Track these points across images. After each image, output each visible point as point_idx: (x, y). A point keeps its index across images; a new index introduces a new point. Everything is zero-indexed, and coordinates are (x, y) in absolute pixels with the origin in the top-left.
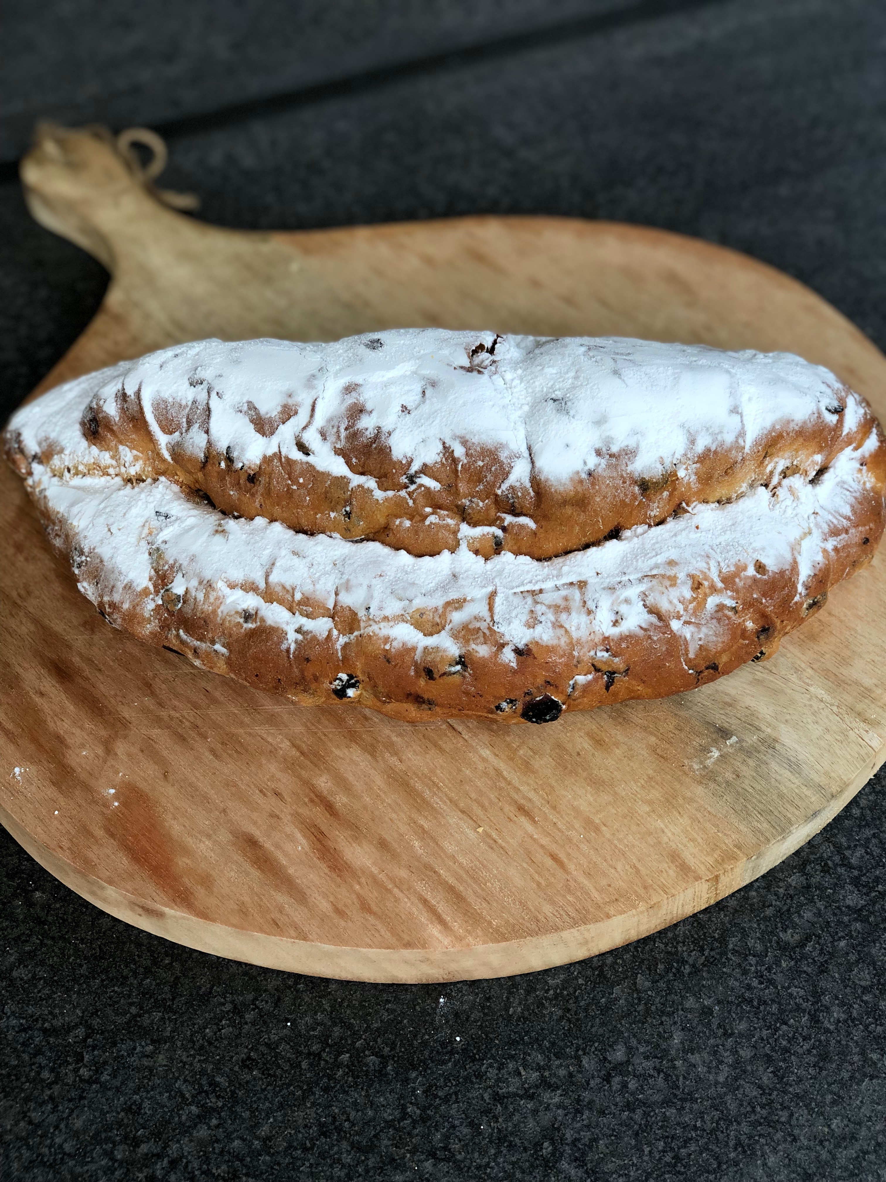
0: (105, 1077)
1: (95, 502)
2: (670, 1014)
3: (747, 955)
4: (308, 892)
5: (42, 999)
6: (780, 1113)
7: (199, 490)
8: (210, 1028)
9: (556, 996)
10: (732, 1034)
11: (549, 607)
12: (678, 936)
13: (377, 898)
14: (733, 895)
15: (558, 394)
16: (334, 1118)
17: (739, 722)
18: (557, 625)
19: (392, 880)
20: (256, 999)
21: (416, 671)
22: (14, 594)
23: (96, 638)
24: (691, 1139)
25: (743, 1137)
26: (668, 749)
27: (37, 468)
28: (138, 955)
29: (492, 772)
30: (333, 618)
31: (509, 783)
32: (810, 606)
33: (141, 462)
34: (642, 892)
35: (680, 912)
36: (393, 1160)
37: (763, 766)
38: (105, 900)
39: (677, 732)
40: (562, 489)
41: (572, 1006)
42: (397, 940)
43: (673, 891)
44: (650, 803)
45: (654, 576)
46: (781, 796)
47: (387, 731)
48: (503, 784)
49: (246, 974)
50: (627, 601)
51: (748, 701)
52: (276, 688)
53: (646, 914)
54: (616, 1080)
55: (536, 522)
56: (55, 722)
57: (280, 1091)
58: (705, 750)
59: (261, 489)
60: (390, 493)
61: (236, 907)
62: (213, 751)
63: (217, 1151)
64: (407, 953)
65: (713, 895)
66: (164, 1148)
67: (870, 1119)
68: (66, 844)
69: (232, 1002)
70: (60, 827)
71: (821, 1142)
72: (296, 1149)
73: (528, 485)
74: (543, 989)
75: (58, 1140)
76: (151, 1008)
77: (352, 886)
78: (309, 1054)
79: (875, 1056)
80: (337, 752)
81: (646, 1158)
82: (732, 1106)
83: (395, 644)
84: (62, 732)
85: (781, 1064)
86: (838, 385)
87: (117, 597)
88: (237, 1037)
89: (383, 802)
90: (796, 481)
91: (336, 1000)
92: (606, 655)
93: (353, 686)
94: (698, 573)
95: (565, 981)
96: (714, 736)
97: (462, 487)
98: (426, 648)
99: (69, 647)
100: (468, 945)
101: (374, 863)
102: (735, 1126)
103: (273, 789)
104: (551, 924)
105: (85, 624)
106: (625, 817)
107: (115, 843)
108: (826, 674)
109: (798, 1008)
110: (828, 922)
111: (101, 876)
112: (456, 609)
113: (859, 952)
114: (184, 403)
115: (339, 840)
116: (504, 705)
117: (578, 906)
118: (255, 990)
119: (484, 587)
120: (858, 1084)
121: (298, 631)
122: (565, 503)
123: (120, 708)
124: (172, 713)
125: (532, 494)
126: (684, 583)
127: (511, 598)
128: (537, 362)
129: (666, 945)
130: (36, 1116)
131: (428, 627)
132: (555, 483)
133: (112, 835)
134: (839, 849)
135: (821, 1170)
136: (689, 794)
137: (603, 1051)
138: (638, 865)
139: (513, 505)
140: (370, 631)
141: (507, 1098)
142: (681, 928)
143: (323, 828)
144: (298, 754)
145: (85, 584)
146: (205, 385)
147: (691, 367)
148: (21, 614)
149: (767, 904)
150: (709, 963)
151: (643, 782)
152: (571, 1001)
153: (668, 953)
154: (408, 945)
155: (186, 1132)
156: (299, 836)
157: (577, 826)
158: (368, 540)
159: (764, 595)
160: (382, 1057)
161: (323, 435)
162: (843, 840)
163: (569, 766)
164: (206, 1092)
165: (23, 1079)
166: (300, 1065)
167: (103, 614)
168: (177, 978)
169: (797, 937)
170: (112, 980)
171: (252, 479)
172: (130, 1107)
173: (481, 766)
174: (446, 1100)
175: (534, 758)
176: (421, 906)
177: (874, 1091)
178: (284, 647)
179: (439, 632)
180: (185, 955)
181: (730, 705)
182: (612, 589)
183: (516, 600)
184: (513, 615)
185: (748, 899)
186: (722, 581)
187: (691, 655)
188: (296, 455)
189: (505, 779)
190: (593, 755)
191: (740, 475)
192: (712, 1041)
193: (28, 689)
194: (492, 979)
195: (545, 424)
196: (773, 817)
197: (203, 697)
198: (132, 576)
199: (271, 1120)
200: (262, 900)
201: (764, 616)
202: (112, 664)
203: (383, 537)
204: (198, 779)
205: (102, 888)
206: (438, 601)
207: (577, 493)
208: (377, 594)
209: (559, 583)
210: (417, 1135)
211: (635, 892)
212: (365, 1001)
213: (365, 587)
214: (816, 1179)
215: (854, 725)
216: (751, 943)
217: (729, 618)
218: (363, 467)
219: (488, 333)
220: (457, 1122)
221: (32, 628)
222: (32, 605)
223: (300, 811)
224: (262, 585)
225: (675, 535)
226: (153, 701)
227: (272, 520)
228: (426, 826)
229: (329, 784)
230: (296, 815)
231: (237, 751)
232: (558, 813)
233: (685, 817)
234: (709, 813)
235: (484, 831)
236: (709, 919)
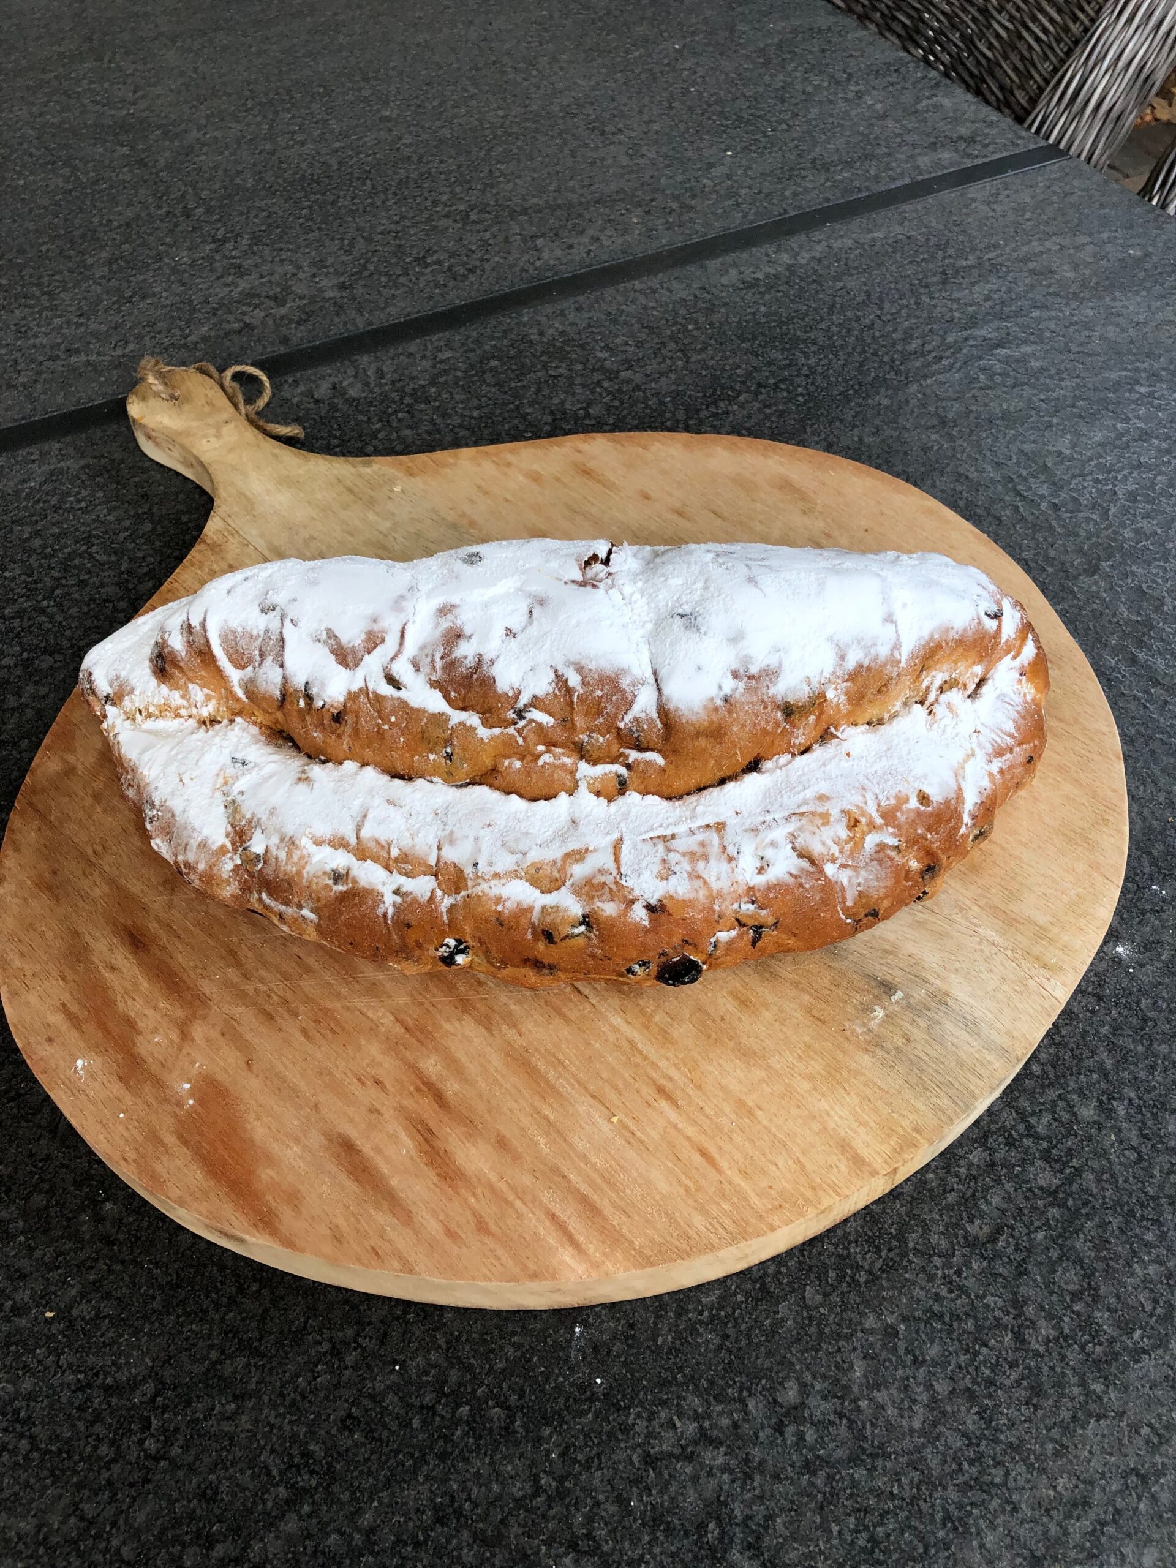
0: (175, 1451)
1: (167, 749)
2: (848, 1337)
3: (931, 1256)
4: (414, 1209)
5: (105, 1345)
6: (993, 1471)
7: (281, 732)
8: (303, 1376)
9: (712, 1318)
10: (924, 1361)
11: (684, 855)
12: (850, 1234)
13: (495, 1214)
15: (686, 609)
16: (453, 1497)
17: (902, 973)
18: (694, 876)
19: (513, 1189)
20: (358, 1335)
21: (534, 934)
22: (89, 851)
23: (176, 899)
24: (888, 1513)
25: (951, 1508)
26: (824, 1010)
27: (110, 710)
28: (221, 1282)
29: (625, 1045)
30: (436, 876)
31: (646, 1058)
32: (976, 837)
33: (214, 702)
34: (809, 1194)
36: (526, 1556)
37: (936, 1027)
39: (833, 988)
40: (694, 719)
41: (731, 1331)
42: (521, 1269)
43: (846, 1192)
44: (810, 1078)
45: (803, 814)
46: (961, 1064)
47: (504, 998)
48: (638, 1059)
49: (346, 1302)
50: (773, 844)
51: (910, 948)
52: (375, 956)
53: (815, 1219)
54: (790, 1430)
55: (665, 757)
56: (126, 1002)
57: (387, 1462)
58: (867, 1009)
59: (348, 730)
60: (497, 731)
61: (328, 1232)
62: (304, 1031)
63: (309, 1551)
64: (534, 1284)
66: (244, 1549)
67: (1103, 1474)
68: (131, 1155)
69: (331, 1340)
70: (126, 1134)
71: (1048, 1511)
72: (406, 1544)
73: (655, 716)
74: (696, 1309)
75: (114, 1543)
76: (233, 1352)
77: (466, 1200)
78: (422, 1407)
79: (1098, 1387)
80: (447, 1026)
81: (835, 1542)
82: (934, 1462)
83: (508, 904)
84: (133, 1014)
85: (986, 1401)
86: (992, 588)
87: (191, 857)
88: (337, 1386)
89: (501, 1086)
90: (954, 696)
91: (452, 1334)
92: (752, 907)
93: (463, 952)
94: (854, 809)
95: (722, 1298)
96: (876, 992)
97: (579, 721)
98: (544, 908)
99: (146, 910)
100: (607, 1274)
101: (492, 1168)
102: (939, 1492)
103: (373, 1077)
105: (163, 884)
106: (782, 1096)
107: (188, 1152)
108: (995, 911)
109: (998, 1324)
110: (1020, 1209)
111: (171, 1195)
112: (577, 861)
113: (1061, 1247)
114: (255, 633)
115: (450, 1139)
116: (636, 968)
117: (736, 1217)
118: (358, 1323)
119: (608, 833)
120: (1083, 1428)
121: (397, 892)
122: (698, 735)
123: (200, 982)
124: (259, 986)
125: (660, 726)
126: (839, 821)
127: (640, 845)
128: (659, 573)
129: (837, 1246)
130: (89, 1509)
131: (546, 883)
132: (686, 712)
133: (185, 1143)
134: (1023, 1116)
135: (1051, 1552)
136: (854, 1065)
137: (772, 1390)
138: (803, 1159)
139: (638, 739)
140: (478, 890)
141: (661, 1460)
142: (852, 1223)
143: (432, 1125)
144: (402, 1030)
145: (158, 841)
146: (278, 611)
147: (835, 571)
148: (96, 873)
149: (948, 1188)
150: (889, 1267)
151: (799, 1051)
152: (730, 1325)
153: (840, 1256)
154: (534, 1276)
155: (271, 1524)
156: (403, 1136)
157: (727, 1110)
158: (473, 783)
159: (929, 830)
160: (508, 1408)
161: (416, 666)
162: (1027, 1104)
163: (713, 1034)
164: (297, 1466)
165: (77, 1457)
166: (410, 1423)
167: (181, 873)
168: (266, 1311)
169: (986, 1229)
170: (190, 1315)
171: (338, 718)
172: (204, 1493)
173: (612, 1038)
174: (587, 1466)
175: (672, 1025)
176: (548, 1223)
177: (1104, 1436)
178: (380, 911)
179: (558, 888)
181: (891, 953)
182: (755, 831)
183: (647, 848)
184: (643, 865)
186: (882, 817)
187: (849, 903)
188: (386, 690)
189: (641, 1053)
190: (740, 1019)
191: (894, 693)
192: (900, 1372)
193: (97, 962)
195: (672, 644)
197: (294, 965)
198: (206, 832)
199: (376, 1503)
200: (359, 1222)
201: (929, 853)
202: (192, 929)
203: (491, 780)
204: (286, 1067)
206: (555, 853)
207: (712, 722)
208: (485, 847)
209: (694, 826)
210: (554, 1518)
211: (802, 1194)
212: (487, 1334)
213: (471, 839)
214: (1046, 1564)
215: (1034, 972)
216: (934, 1239)
217: (892, 859)
218: (464, 701)
219: (602, 541)
220: (601, 1497)
221: (107, 890)
222: (107, 863)
223: (405, 1103)
224: (353, 841)
225: (824, 765)
226: (237, 973)
227: (364, 764)
228: (552, 1117)
229: (439, 1067)
230: (400, 1109)
231: (332, 1030)
232: (705, 1094)
233: (853, 1094)
234: (880, 1088)
235: (620, 1121)
236: (884, 1211)
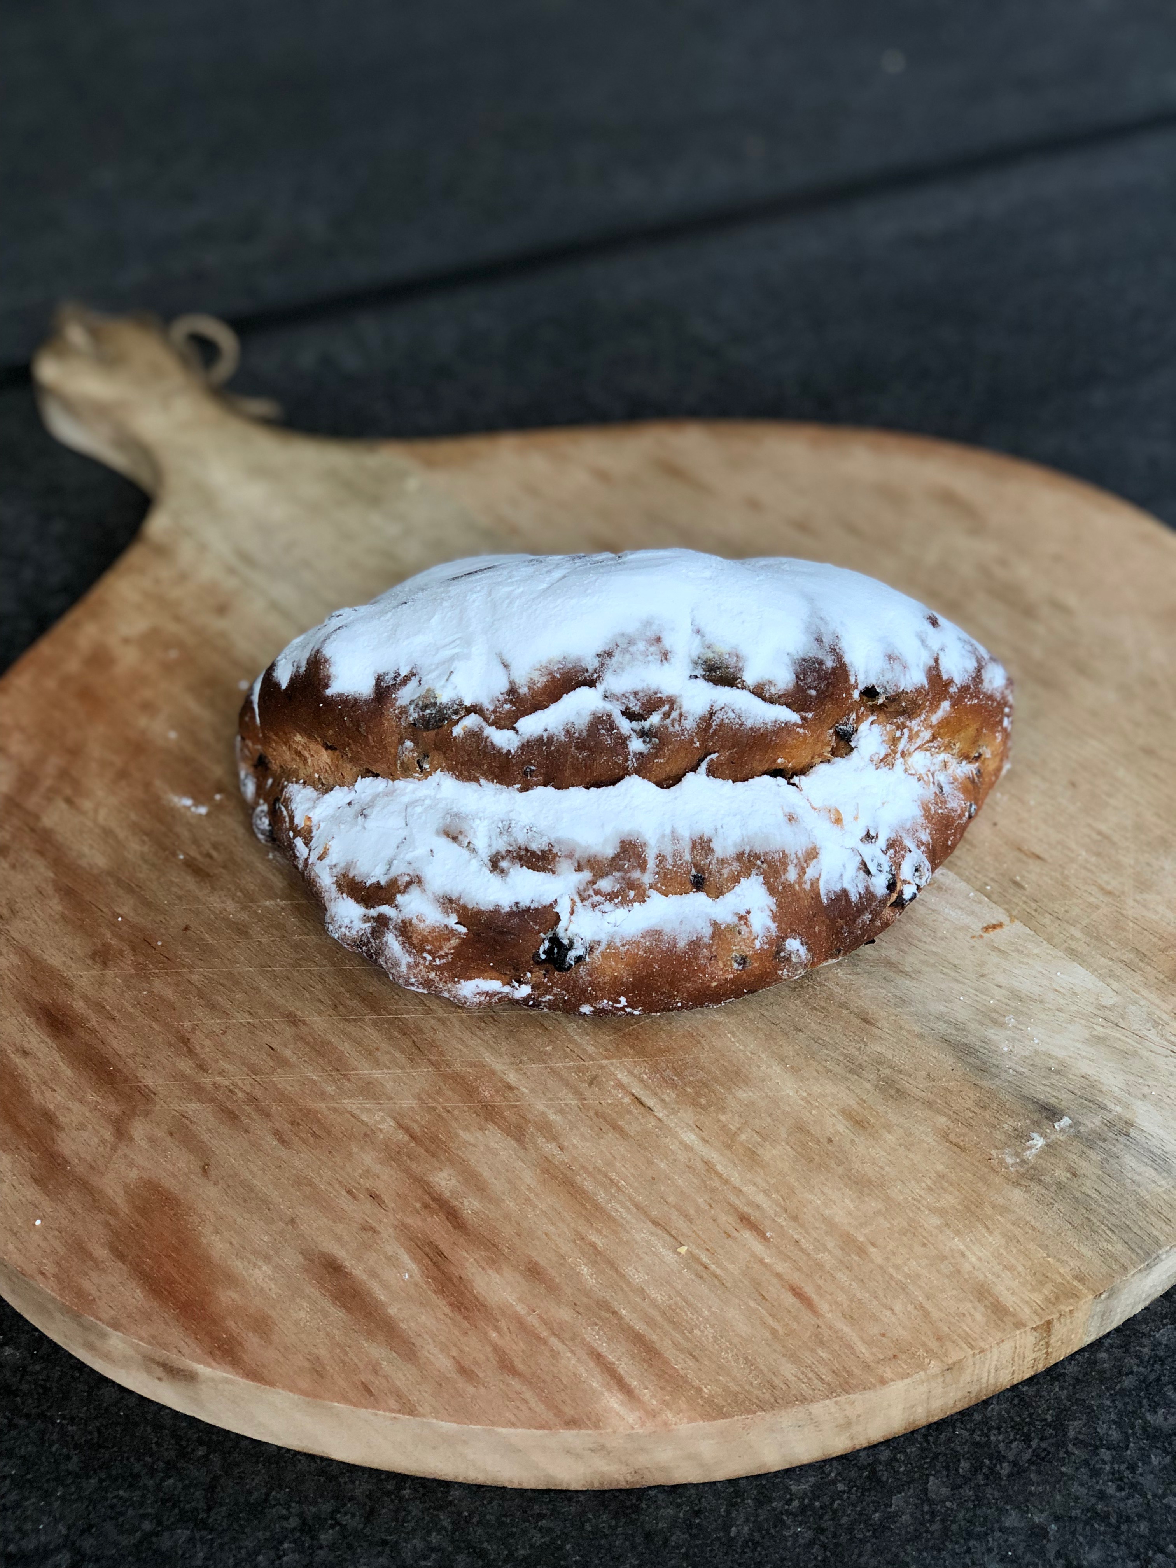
2: (982, 1537)
3: (1097, 1447)
4: (418, 1342)
8: (264, 1555)
9: (803, 1509)
12: (991, 1418)
13: (523, 1351)
14: (1072, 1356)
17: (1072, 1096)
19: (547, 1323)
20: (336, 1511)
23: (110, 974)
26: (964, 1135)
28: (157, 1443)
29: (700, 1166)
31: (726, 1182)
34: (933, 1344)
35: (992, 1381)
37: (1112, 1161)
38: (107, 1356)
39: (978, 1110)
41: (828, 1523)
42: (555, 1415)
43: (982, 1344)
44: (942, 1212)
46: (1142, 1204)
48: (716, 1183)
51: (1085, 1067)
53: (940, 1380)
56: (42, 1093)
58: (1022, 1136)
61: (306, 1364)
62: (278, 1135)
64: (570, 1436)
65: (1042, 1354)
68: (50, 1268)
69: (300, 1515)
70: (43, 1244)
74: (782, 1498)
76: (173, 1523)
77: (485, 1334)
80: (466, 1136)
84: (52, 1107)
89: (535, 1207)
91: (460, 1514)
95: (817, 1486)
96: (1036, 1117)
99: (69, 987)
100: (666, 1424)
101: (520, 1299)
103: (367, 1189)
104: (794, 1392)
105: (94, 955)
106: (904, 1232)
107: (125, 1268)
111: (103, 1316)
115: (467, 1264)
117: (836, 1365)
118: (336, 1497)
123: (141, 1073)
124: (219, 1079)
129: (973, 1432)
133: (121, 1256)
136: (1001, 1201)
138: (928, 1305)
142: (994, 1408)
143: (443, 1246)
144: (407, 1138)
148: (2, 941)
149: (1125, 1371)
150: (1039, 1458)
151: (929, 1182)
152: (826, 1517)
153: (976, 1444)
154: (572, 1423)
156: (405, 1258)
157: (830, 1245)
163: (817, 1158)
168: (216, 1478)
170: (116, 1479)
173: (682, 1157)
175: (762, 1146)
176: (591, 1364)
180: (229, 1444)
181: (1058, 1072)
185: (1095, 1363)
189: (720, 1176)
190: (852, 1142)
193: (5, 1045)
194: (704, 1484)
196: (1131, 1235)
197: (265, 1057)
200: (346, 1354)
202: (132, 1010)
204: (255, 1175)
205: (103, 1336)
211: (924, 1344)
212: (505, 1515)
216: (1102, 1428)
221: (16, 960)
222: (17, 929)
223: (409, 1221)
226: (191, 1063)
228: (600, 1245)
229: (453, 1181)
230: (402, 1228)
231: (314, 1134)
232: (802, 1226)
233: (996, 1233)
234: (1033, 1228)
235: (689, 1252)
236: (1038, 1393)
